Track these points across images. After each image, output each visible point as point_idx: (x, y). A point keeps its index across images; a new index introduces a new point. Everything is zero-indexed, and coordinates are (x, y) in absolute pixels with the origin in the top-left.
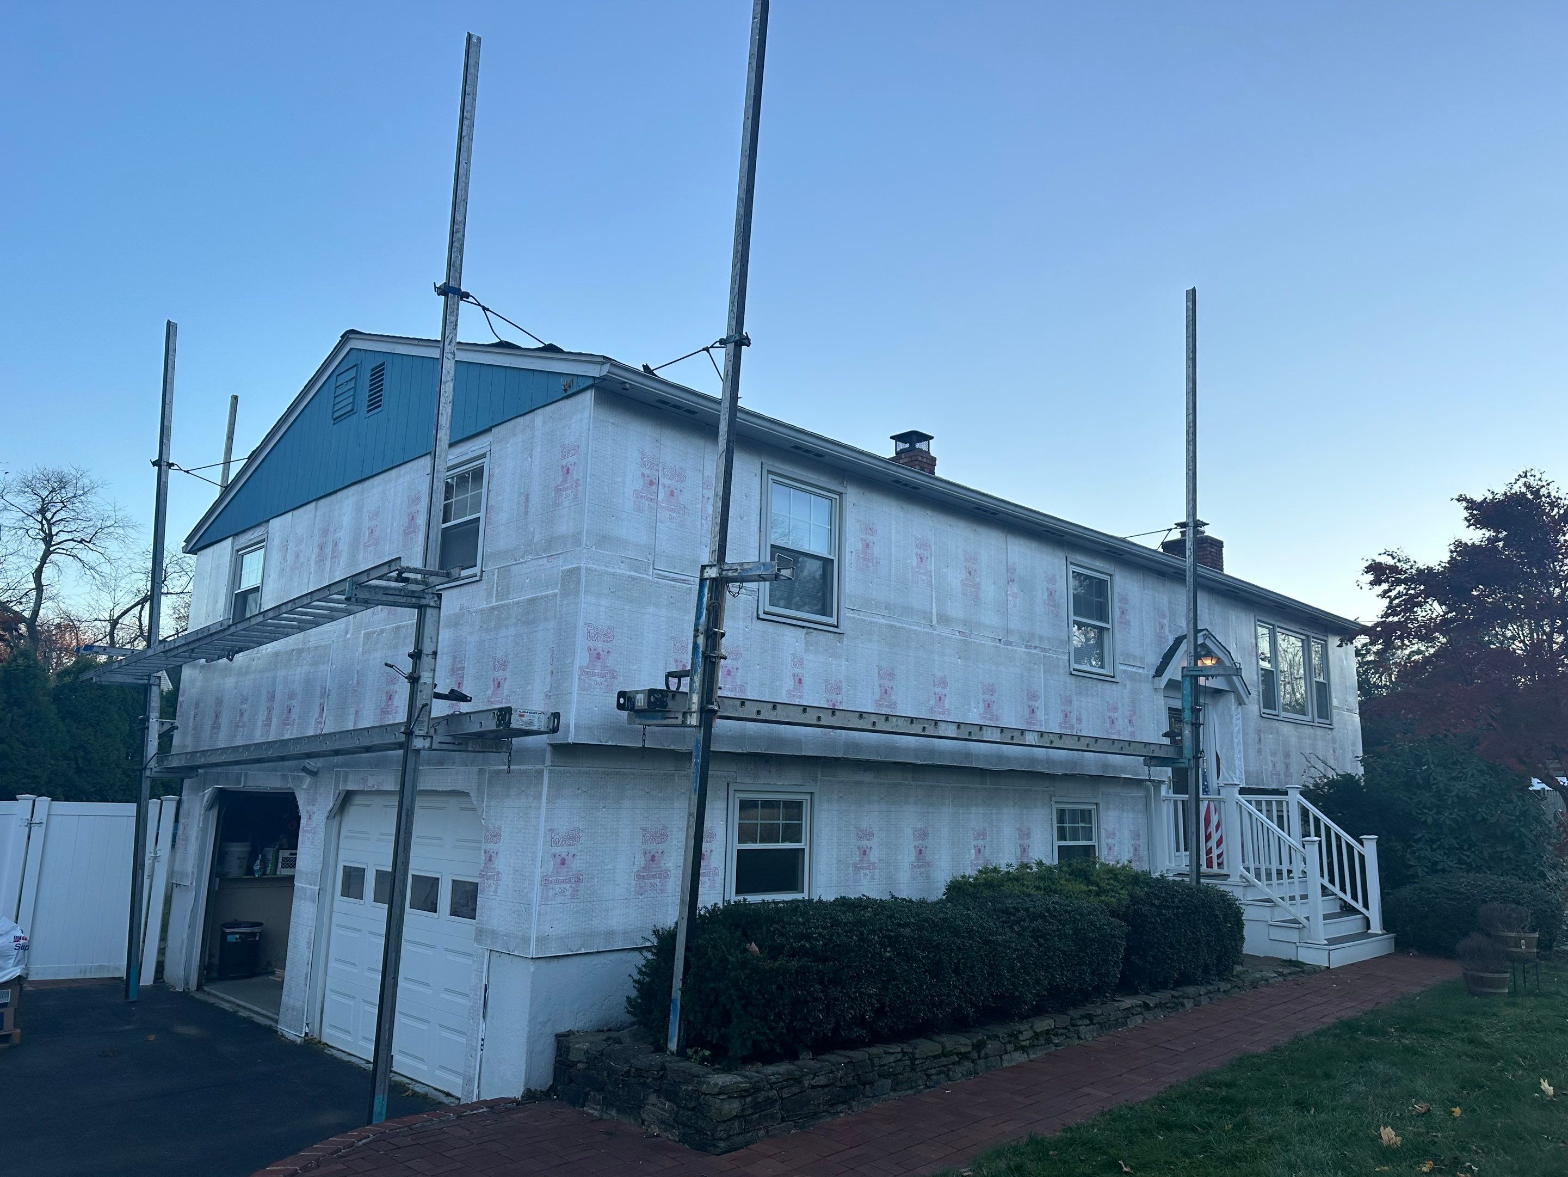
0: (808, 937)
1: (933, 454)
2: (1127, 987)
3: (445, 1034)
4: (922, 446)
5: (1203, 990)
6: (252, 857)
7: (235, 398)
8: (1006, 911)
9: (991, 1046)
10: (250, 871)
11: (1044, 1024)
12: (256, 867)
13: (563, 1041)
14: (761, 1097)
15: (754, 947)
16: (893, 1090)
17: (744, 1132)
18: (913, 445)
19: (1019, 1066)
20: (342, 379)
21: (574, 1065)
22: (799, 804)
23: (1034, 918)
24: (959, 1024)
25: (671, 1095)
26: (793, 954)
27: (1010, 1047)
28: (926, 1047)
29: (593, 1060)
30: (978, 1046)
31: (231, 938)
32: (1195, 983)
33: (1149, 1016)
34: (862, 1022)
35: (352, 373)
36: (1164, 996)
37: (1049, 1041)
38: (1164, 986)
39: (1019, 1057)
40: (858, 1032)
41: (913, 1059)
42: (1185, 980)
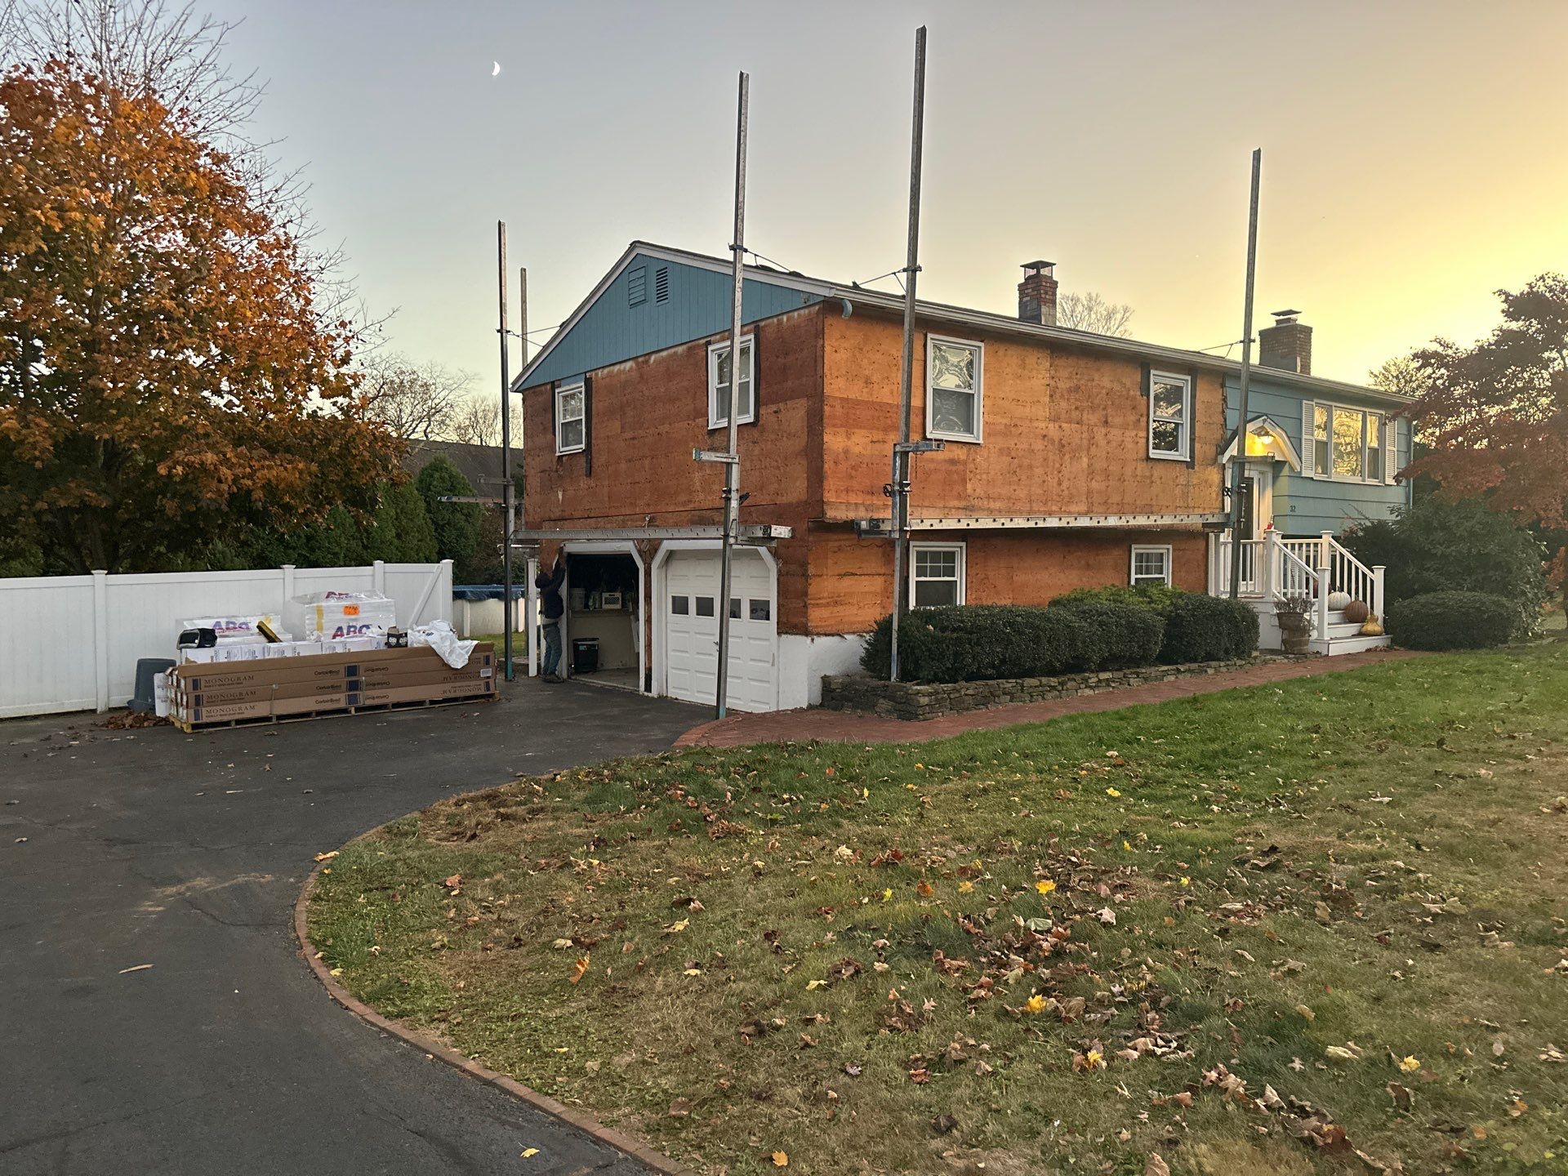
0: (962, 622)
1: (1055, 278)
2: (1165, 658)
3: (752, 683)
4: (1044, 271)
5: (1222, 664)
6: (587, 597)
7: (524, 270)
8: (1084, 612)
9: (1070, 685)
10: (587, 606)
11: (1104, 676)
12: (591, 604)
13: (826, 680)
14: (940, 696)
15: (931, 627)
16: (1011, 701)
17: (931, 712)
18: (1038, 272)
19: (1088, 697)
20: (633, 276)
21: (834, 690)
22: (953, 553)
23: (1100, 614)
24: (1051, 672)
25: (892, 698)
26: (954, 630)
27: (1083, 686)
28: (1030, 682)
29: (845, 687)
30: (1062, 684)
31: (581, 648)
32: (1219, 660)
33: (1180, 677)
34: (994, 667)
35: (642, 273)
36: (1194, 666)
37: (1109, 686)
38: (1195, 661)
39: (1088, 692)
40: (990, 671)
41: (1022, 686)
42: (1210, 657)
